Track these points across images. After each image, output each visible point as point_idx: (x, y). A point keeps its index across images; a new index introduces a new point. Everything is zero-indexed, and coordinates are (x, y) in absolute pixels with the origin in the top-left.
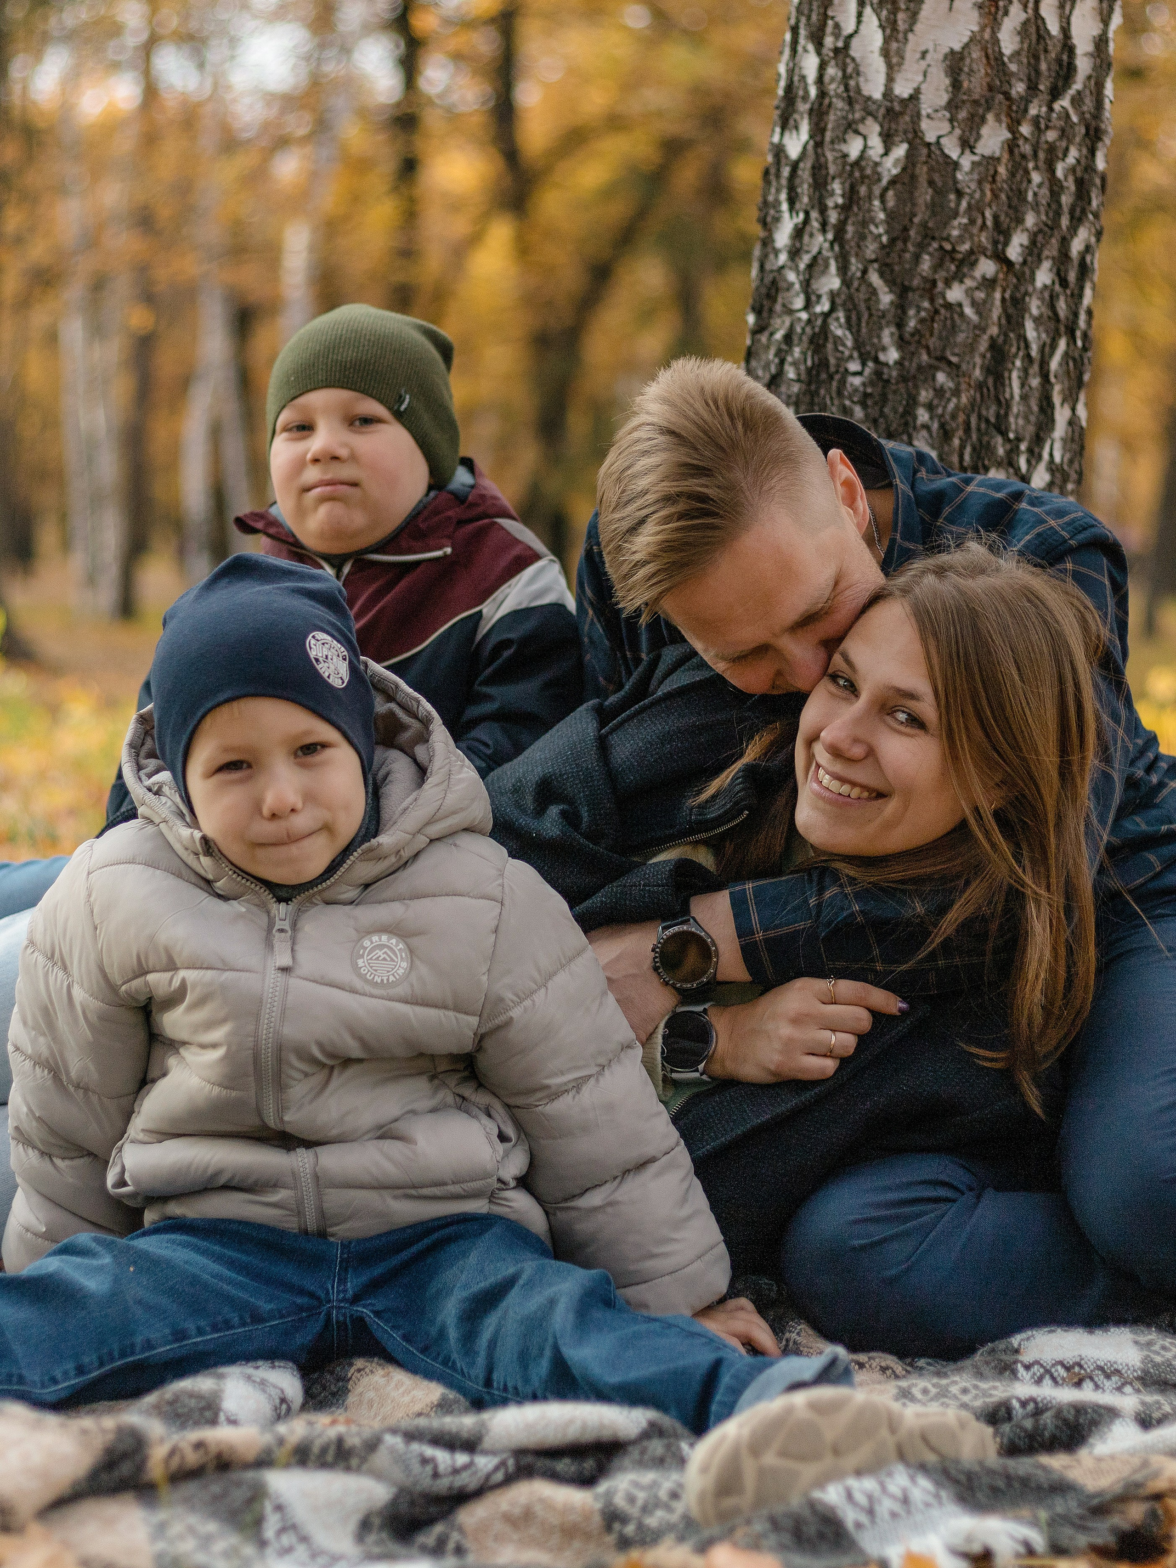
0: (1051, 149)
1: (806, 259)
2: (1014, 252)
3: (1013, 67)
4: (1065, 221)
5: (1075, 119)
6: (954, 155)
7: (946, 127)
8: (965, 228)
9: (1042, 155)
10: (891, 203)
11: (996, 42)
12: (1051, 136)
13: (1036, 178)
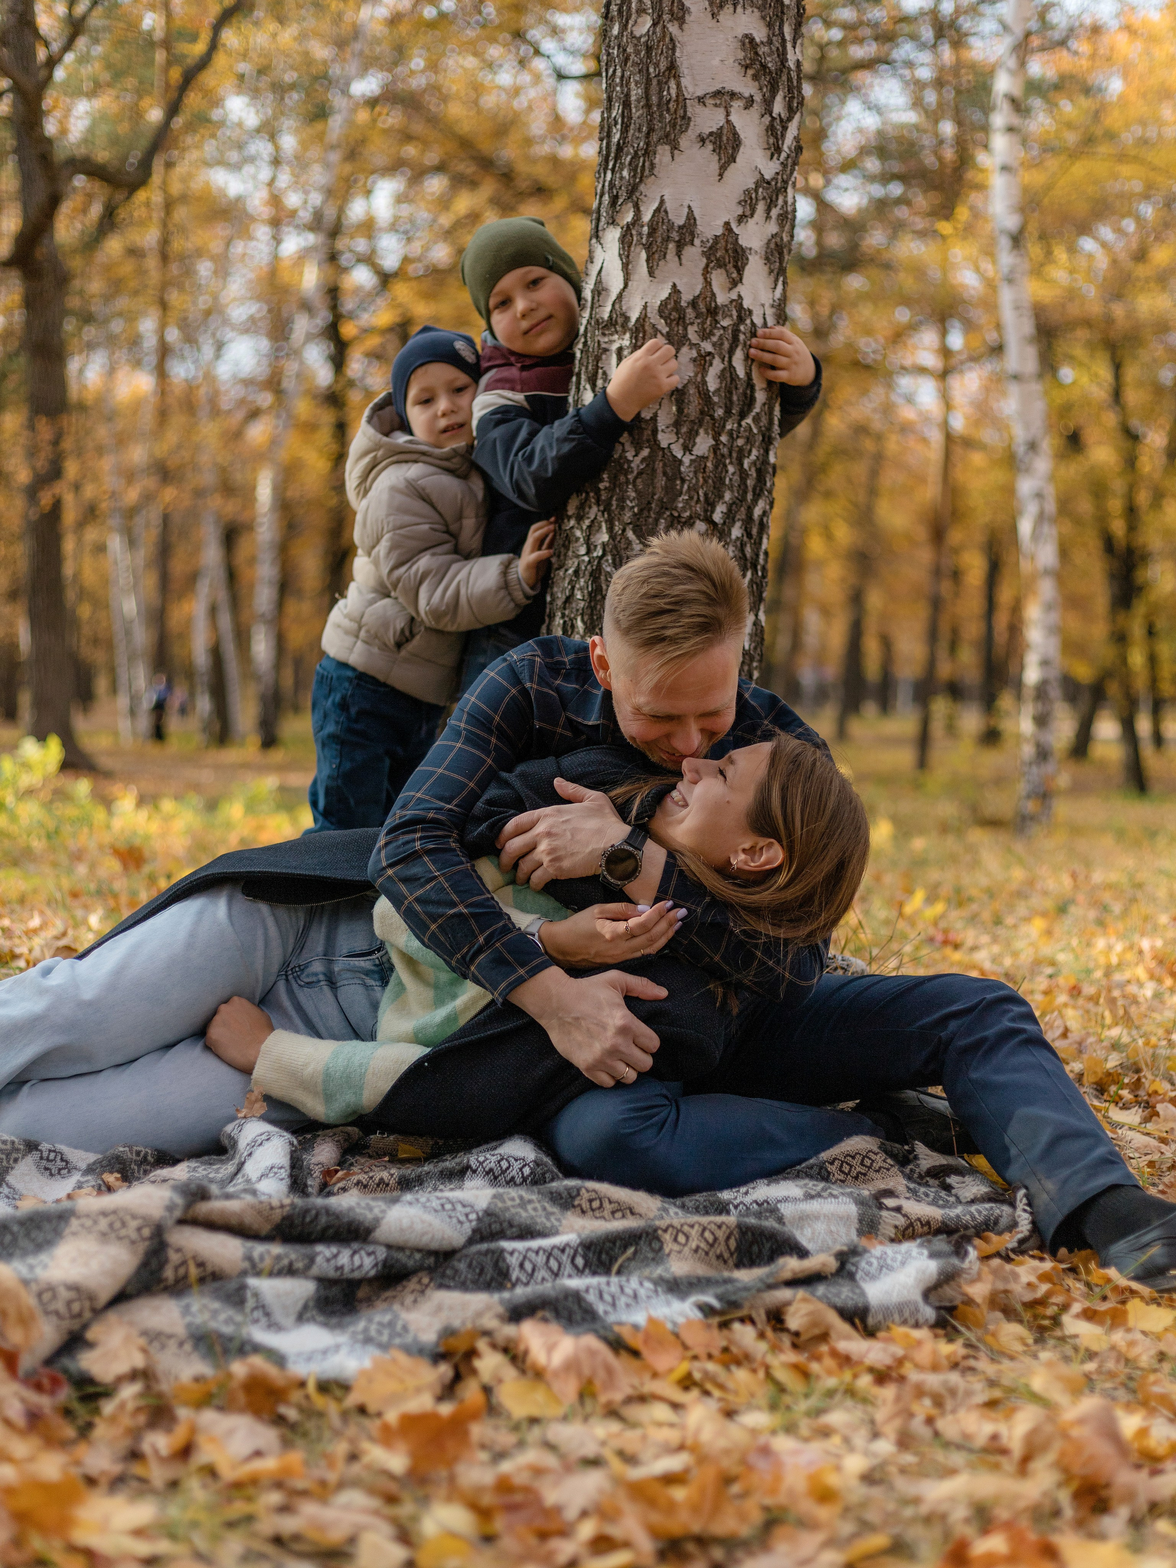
0: (741, 450)
1: (587, 522)
2: (717, 517)
3: (716, 399)
4: (750, 496)
5: (755, 431)
6: (679, 456)
7: (673, 438)
8: (687, 502)
9: (734, 455)
10: (640, 486)
11: (704, 383)
12: (740, 442)
13: (731, 469)
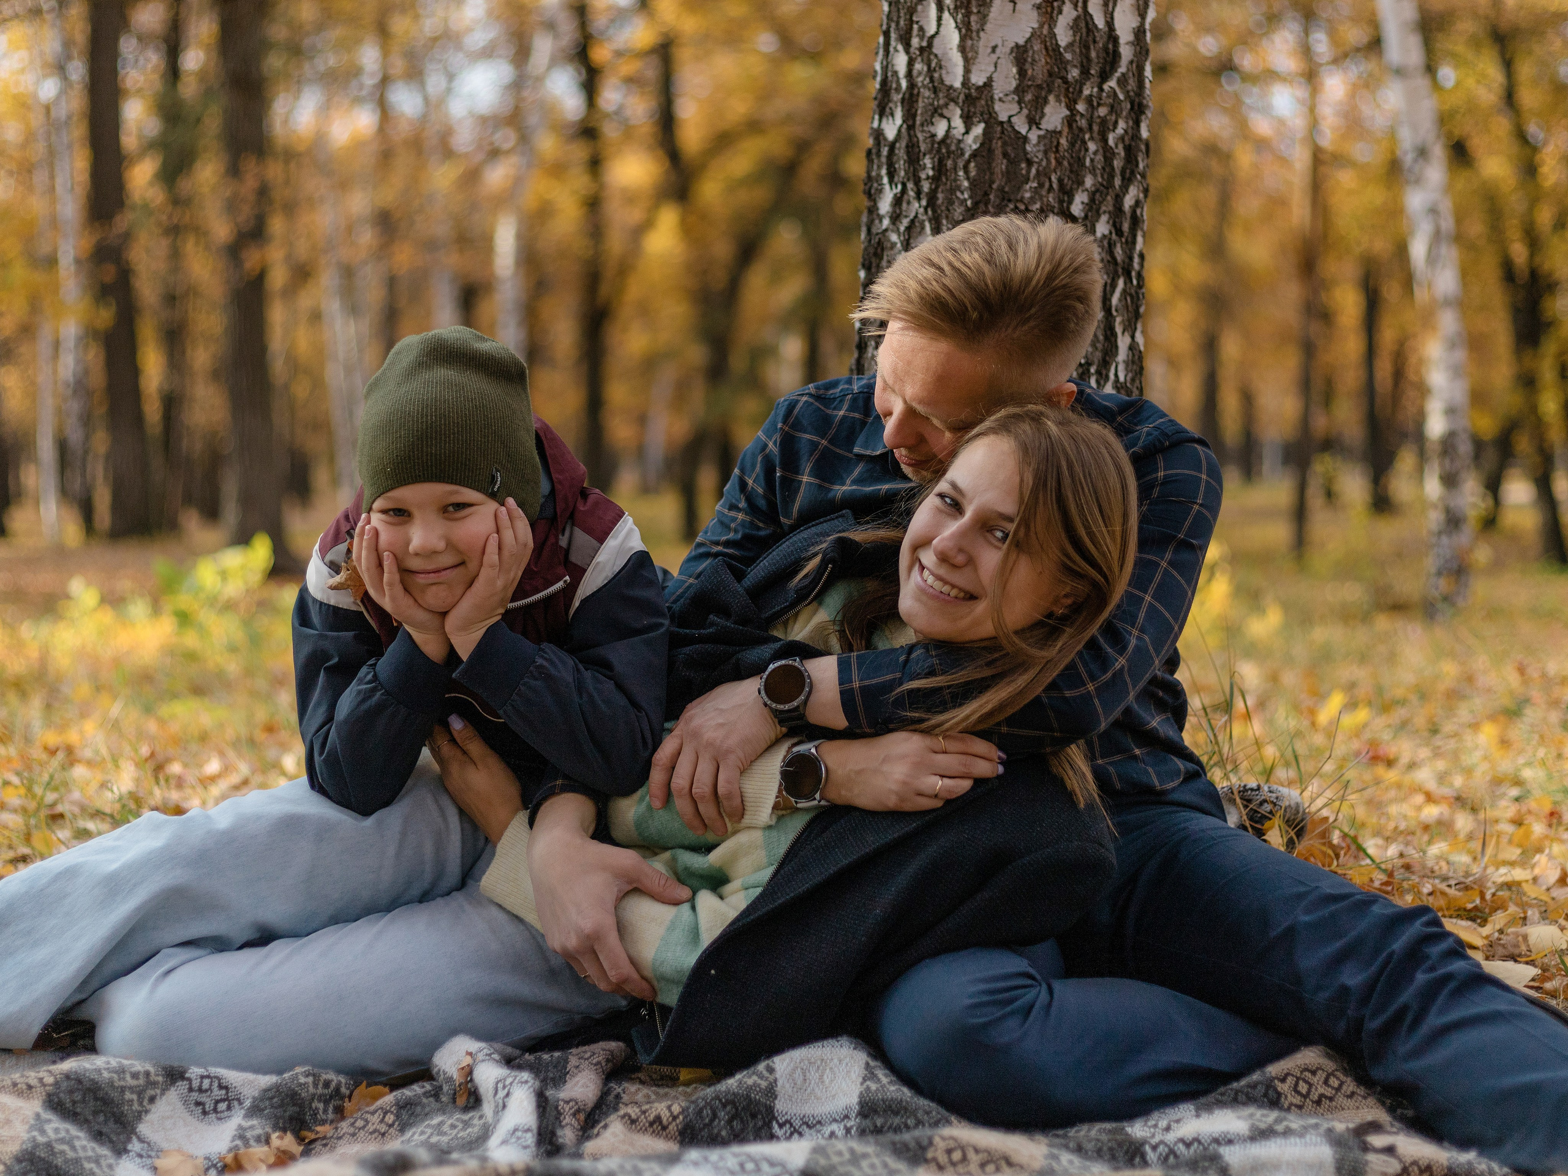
0: (1103, 121)
1: (905, 222)
2: (1077, 209)
3: (1068, 56)
4: (1117, 182)
5: (1121, 97)
6: (1023, 131)
7: (1015, 108)
8: (1035, 191)
9: (1095, 128)
10: (973, 173)
11: (1054, 36)
12: (1102, 111)
13: (1092, 146)
